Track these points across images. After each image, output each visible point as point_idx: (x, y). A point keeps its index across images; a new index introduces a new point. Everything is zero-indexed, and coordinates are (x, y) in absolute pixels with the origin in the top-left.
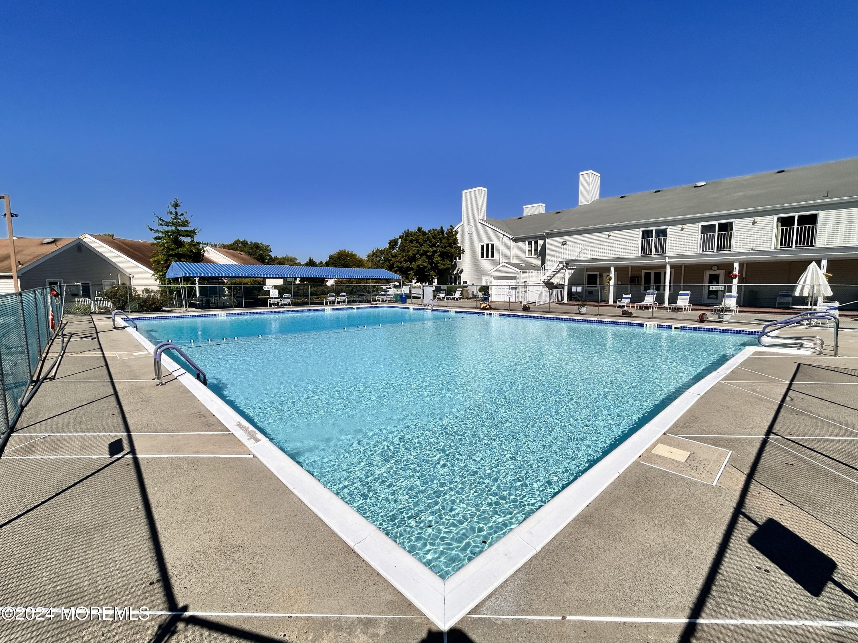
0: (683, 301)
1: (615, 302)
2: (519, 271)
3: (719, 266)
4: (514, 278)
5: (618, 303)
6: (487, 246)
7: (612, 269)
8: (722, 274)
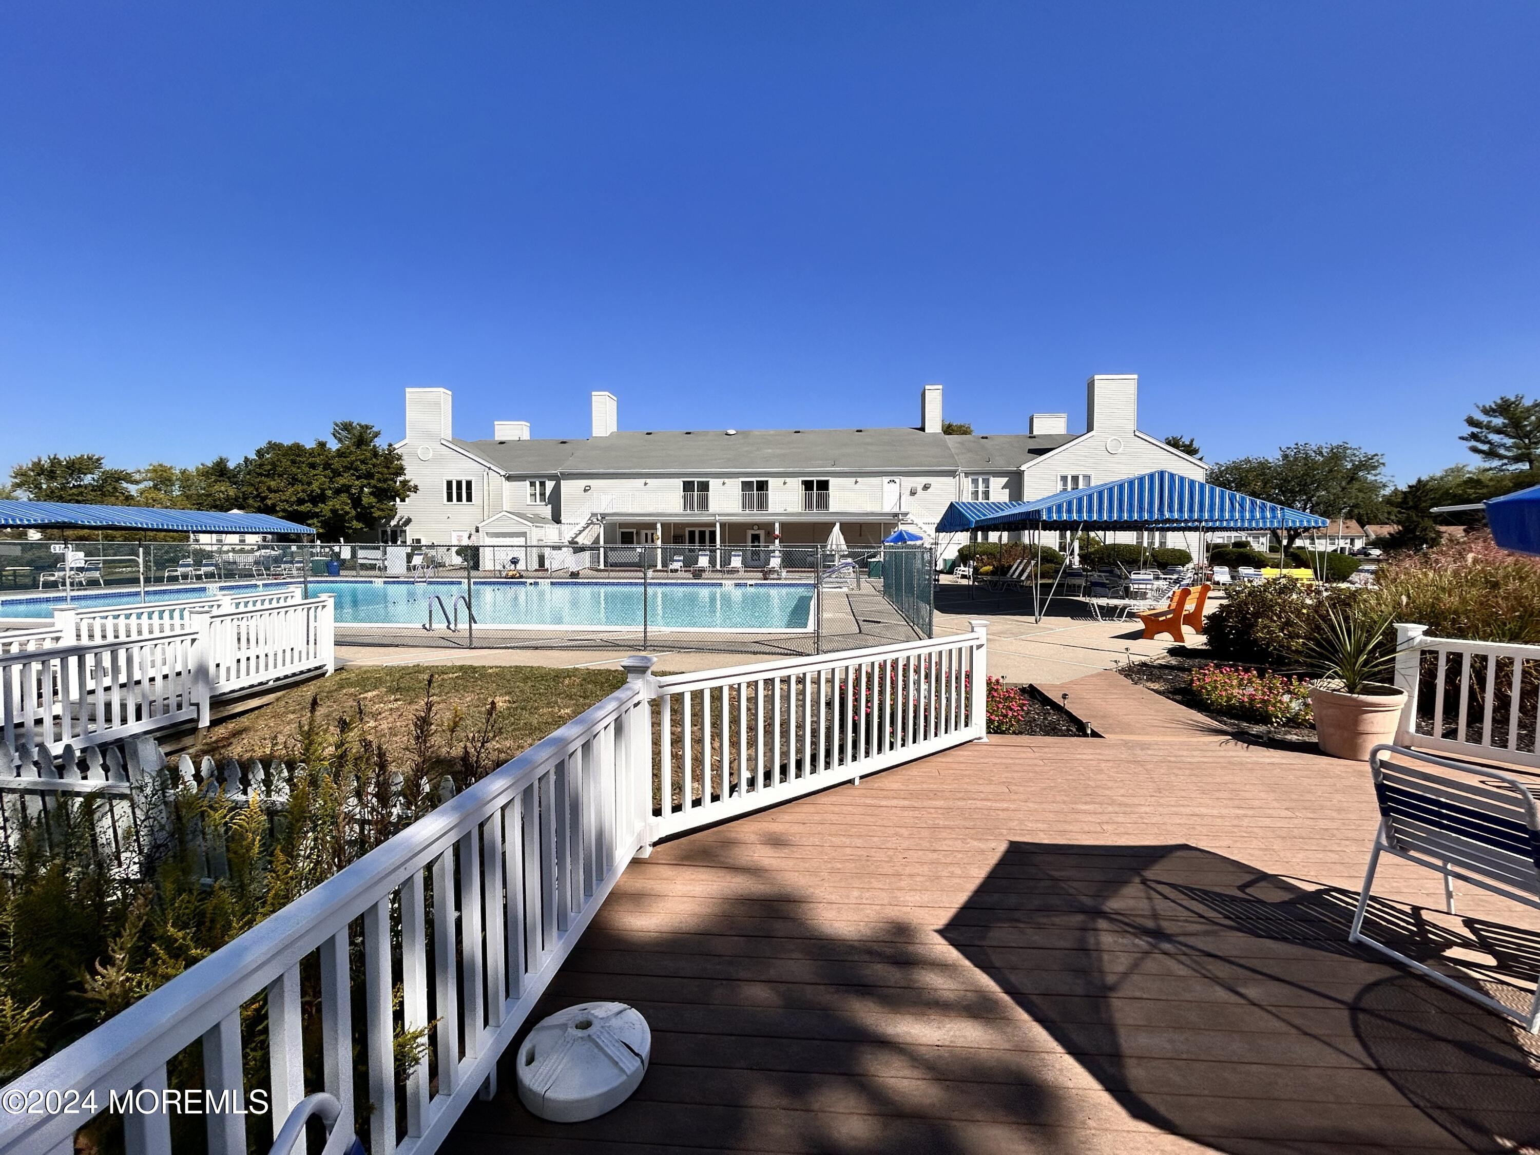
0: (736, 562)
1: (665, 565)
2: (531, 524)
3: (760, 525)
4: (524, 534)
5: (671, 567)
6: (459, 483)
7: (659, 526)
8: (762, 533)
